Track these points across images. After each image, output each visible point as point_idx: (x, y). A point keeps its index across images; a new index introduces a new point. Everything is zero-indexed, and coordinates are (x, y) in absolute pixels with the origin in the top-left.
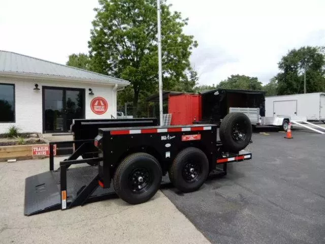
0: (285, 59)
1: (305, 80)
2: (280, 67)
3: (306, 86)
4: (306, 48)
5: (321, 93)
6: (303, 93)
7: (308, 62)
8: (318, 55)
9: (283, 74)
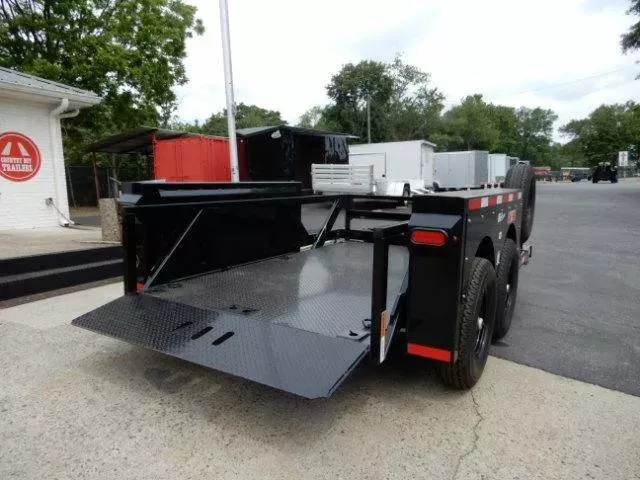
0: (337, 79)
1: (369, 119)
2: (330, 94)
3: (371, 131)
4: (368, 62)
5: (423, 141)
6: (366, 142)
7: (371, 89)
8: (386, 79)
9: (334, 107)
